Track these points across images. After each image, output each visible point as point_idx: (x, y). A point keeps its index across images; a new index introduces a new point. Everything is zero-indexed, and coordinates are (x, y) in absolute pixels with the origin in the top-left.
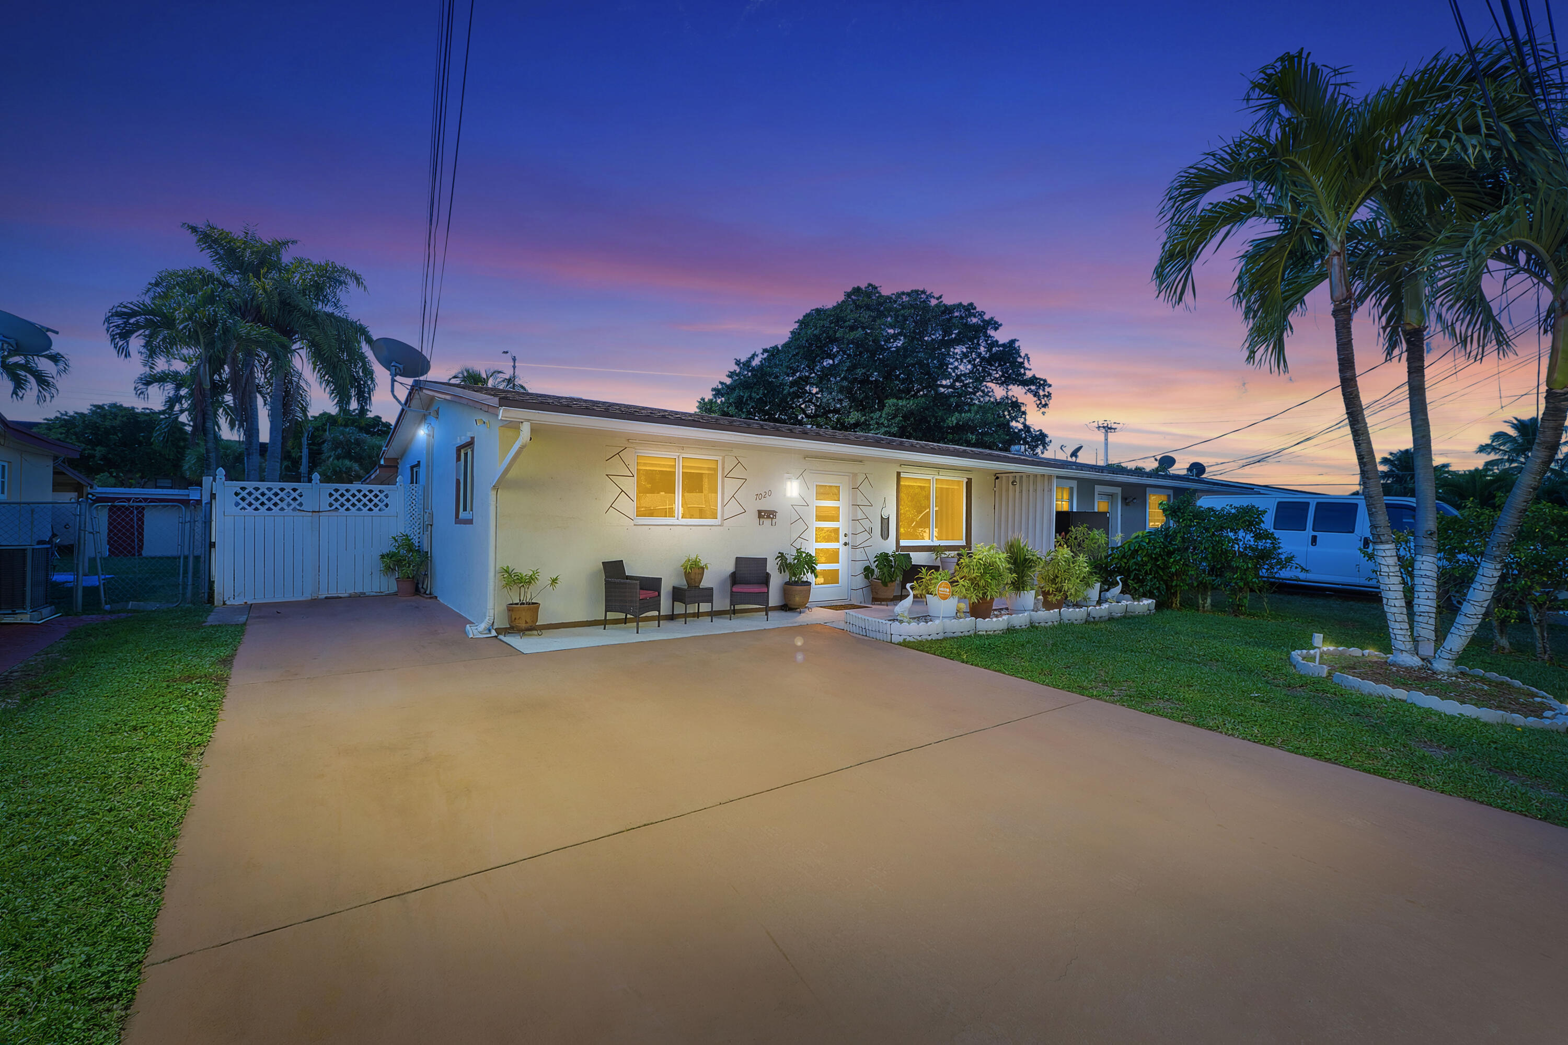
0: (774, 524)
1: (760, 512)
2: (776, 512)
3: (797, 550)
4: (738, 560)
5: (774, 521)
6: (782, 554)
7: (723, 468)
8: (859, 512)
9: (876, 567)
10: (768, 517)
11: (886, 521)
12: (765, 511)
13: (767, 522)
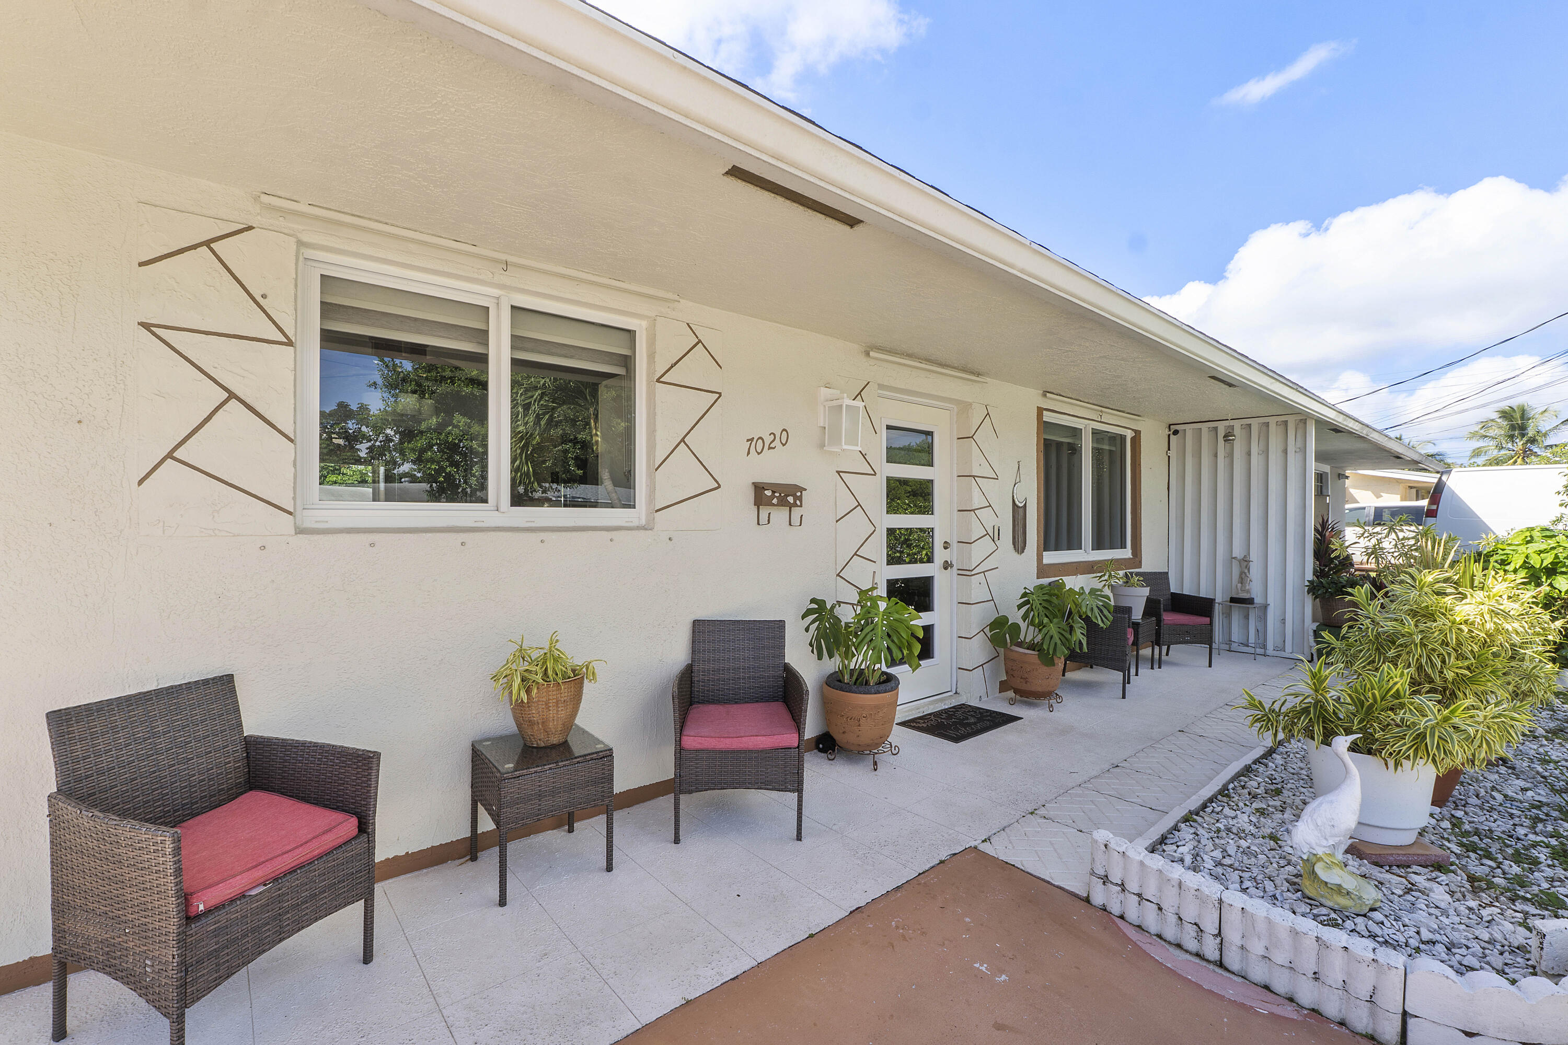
0: (796, 520)
1: (759, 488)
2: (802, 489)
3: (862, 593)
4: (699, 627)
5: (796, 512)
6: (821, 603)
7: (651, 356)
8: (976, 492)
9: (1025, 617)
10: (783, 502)
11: (1021, 511)
12: (775, 487)
13: (779, 515)
